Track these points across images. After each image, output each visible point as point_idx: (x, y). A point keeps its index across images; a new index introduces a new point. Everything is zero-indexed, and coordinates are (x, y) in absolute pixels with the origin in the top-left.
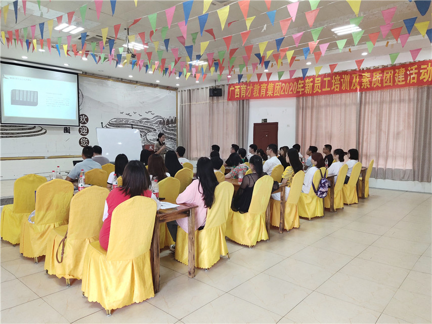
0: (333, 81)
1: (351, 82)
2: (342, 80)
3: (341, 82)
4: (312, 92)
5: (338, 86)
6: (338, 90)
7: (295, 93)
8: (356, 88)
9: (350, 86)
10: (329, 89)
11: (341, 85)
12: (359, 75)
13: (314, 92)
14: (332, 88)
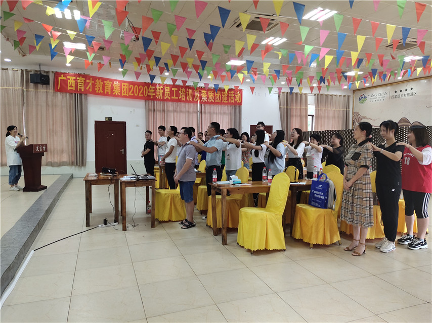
0: (180, 92)
1: (194, 96)
2: (187, 92)
3: (186, 94)
4: (163, 98)
5: (184, 96)
6: (184, 99)
7: (146, 96)
8: (197, 101)
9: (193, 98)
10: (177, 98)
11: (186, 96)
12: (199, 91)
13: (165, 98)
14: (180, 98)
